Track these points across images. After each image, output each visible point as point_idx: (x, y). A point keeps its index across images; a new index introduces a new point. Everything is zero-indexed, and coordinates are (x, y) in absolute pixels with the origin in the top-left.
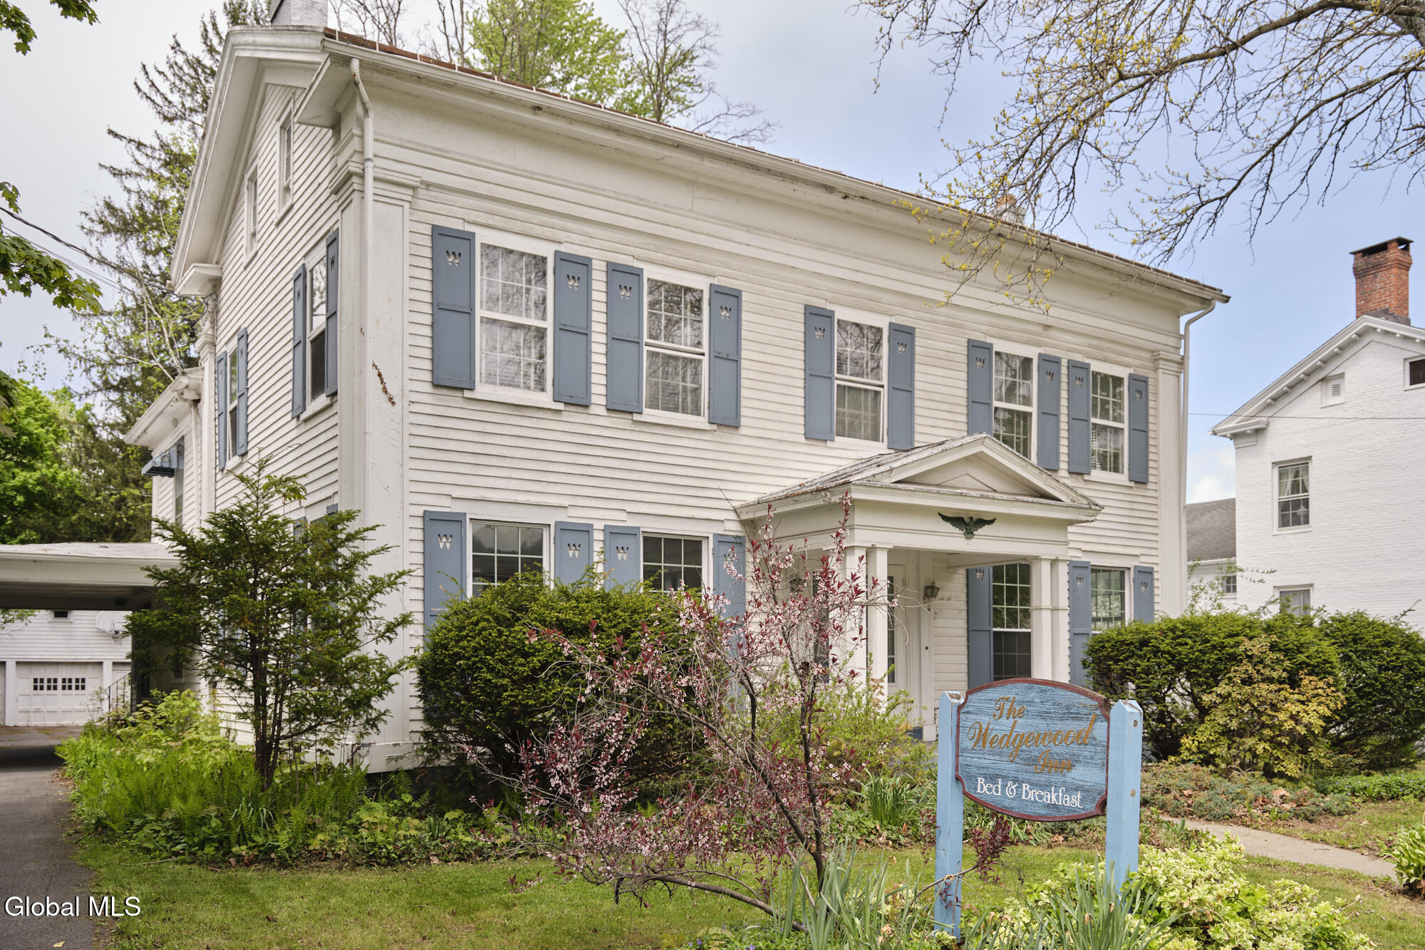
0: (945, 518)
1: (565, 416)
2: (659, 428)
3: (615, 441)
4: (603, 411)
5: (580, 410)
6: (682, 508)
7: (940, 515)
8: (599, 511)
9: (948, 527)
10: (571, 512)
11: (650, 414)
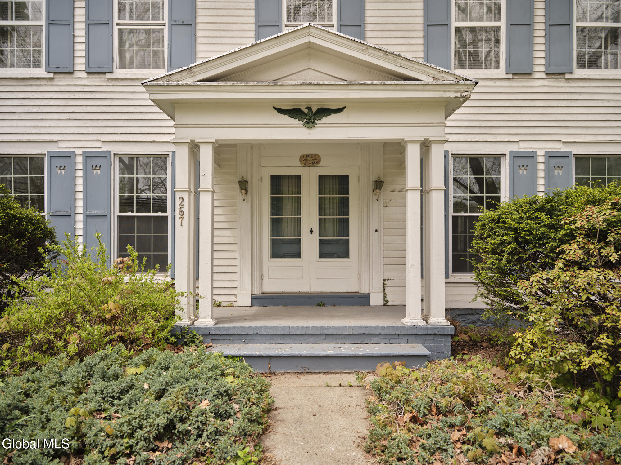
0: (281, 111)
1: (56, 82)
2: (129, 81)
3: (94, 94)
4: (84, 75)
5: (67, 76)
6: (146, 136)
7: (274, 108)
8: (81, 142)
9: (286, 119)
10: (61, 145)
11: (119, 73)
